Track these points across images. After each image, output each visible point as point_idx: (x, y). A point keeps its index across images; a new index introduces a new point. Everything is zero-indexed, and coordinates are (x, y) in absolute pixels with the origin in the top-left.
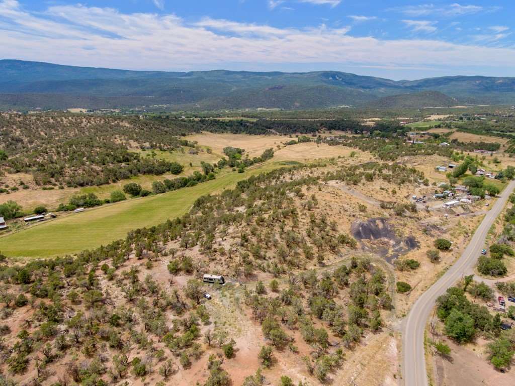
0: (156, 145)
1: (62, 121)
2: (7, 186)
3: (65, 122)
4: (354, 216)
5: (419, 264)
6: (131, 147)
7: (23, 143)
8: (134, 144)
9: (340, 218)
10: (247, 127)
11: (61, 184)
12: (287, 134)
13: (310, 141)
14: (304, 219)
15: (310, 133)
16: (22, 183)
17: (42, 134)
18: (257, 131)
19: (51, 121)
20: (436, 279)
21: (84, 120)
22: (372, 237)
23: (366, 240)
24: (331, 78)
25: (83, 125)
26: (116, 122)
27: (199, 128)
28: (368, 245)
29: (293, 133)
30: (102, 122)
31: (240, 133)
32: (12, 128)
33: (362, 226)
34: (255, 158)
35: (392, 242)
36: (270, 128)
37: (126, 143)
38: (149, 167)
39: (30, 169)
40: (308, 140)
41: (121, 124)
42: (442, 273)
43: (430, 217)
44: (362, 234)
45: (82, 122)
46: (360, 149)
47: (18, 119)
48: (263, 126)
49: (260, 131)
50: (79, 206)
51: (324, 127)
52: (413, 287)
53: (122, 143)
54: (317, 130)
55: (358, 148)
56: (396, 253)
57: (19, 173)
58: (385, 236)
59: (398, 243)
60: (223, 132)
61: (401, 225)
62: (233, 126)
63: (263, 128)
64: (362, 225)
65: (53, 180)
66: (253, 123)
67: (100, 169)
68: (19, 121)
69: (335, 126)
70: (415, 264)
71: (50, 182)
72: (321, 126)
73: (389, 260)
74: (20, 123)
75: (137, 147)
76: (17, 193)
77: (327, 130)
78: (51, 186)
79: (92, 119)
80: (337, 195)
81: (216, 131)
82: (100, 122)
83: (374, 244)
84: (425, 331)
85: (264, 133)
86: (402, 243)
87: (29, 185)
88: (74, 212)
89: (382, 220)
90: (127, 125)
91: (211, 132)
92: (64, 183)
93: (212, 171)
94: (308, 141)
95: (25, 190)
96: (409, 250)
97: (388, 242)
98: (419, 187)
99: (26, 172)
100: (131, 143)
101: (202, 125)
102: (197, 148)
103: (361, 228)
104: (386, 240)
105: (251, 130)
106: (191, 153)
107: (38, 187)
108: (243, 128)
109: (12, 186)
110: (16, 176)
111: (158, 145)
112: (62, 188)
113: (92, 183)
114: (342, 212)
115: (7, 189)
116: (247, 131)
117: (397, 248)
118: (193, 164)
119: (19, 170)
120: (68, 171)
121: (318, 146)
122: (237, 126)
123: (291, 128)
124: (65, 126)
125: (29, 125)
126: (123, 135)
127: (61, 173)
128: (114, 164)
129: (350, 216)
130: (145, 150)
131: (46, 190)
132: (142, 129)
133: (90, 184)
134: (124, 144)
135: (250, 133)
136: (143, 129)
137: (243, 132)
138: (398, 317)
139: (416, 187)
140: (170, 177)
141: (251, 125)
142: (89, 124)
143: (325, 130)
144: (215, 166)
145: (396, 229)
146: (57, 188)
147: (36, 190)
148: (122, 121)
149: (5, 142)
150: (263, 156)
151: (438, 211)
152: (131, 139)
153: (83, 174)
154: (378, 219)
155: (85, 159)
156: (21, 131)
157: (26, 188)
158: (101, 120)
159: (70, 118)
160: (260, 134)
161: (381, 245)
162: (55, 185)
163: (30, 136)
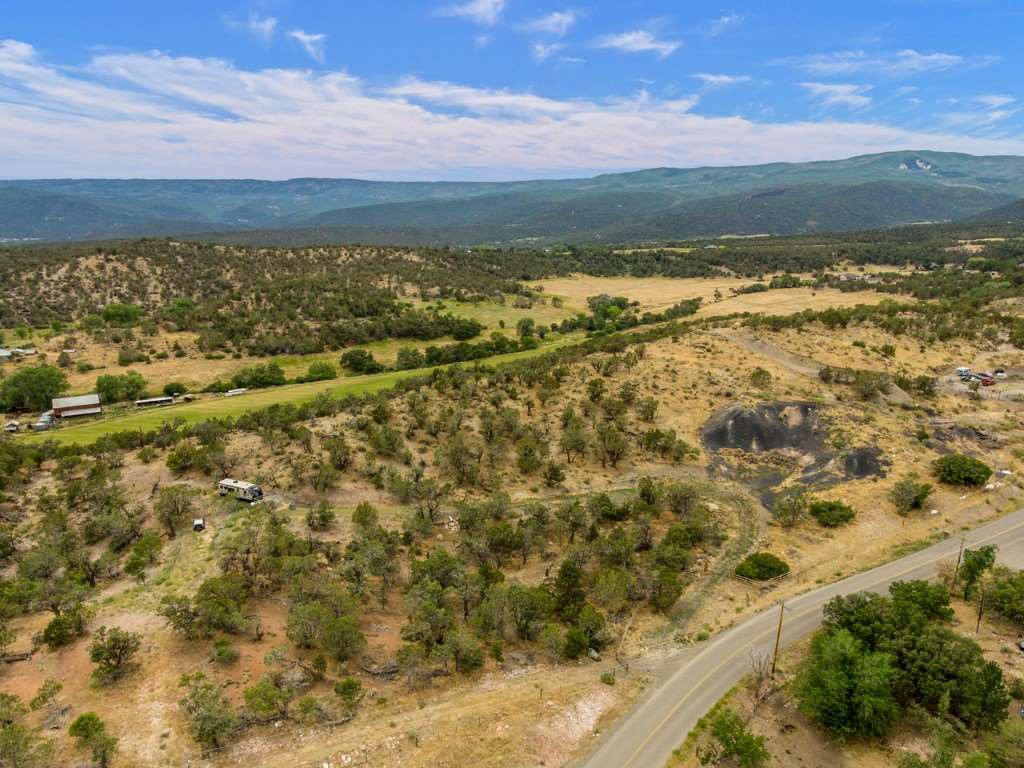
0: (451, 290)
1: (307, 254)
2: (153, 352)
3: (311, 257)
4: (728, 395)
5: (853, 516)
6: (403, 293)
7: (232, 291)
8: (410, 289)
9: (686, 398)
10: (670, 262)
11: (239, 350)
12: (754, 275)
13: (800, 285)
14: (580, 392)
15: (810, 271)
16: (177, 347)
17: (268, 276)
18: (689, 270)
19: (290, 255)
20: (887, 557)
21: (343, 253)
22: (754, 446)
23: (733, 451)
24: (903, 167)
25: (339, 261)
26: (397, 254)
27: (569, 267)
28: (735, 462)
29: (766, 273)
30: (374, 254)
31: (651, 276)
32: (224, 267)
33: (735, 418)
34: (649, 314)
35: (808, 459)
36: (718, 263)
37: (396, 288)
38: (412, 326)
39: (201, 325)
40: (796, 284)
41: (405, 257)
42: (921, 545)
43: (974, 410)
44: (729, 436)
45: (339, 256)
46: (915, 295)
47: (237, 254)
48: (704, 260)
49: (695, 269)
50: (240, 385)
51: (847, 258)
52: (794, 571)
53: (389, 288)
54: (828, 266)
55: (912, 294)
56: (802, 484)
57: (183, 333)
58: (795, 445)
59: (822, 461)
60: (615, 275)
61: (855, 419)
62: (639, 263)
63: (701, 263)
64: (737, 416)
65: (229, 344)
66: (682, 255)
67: (318, 326)
68: (237, 257)
69: (878, 257)
70: (837, 513)
71: (221, 346)
72: (839, 255)
73: (768, 501)
74: (240, 259)
75: (415, 295)
76: (164, 363)
77: (853, 264)
78: (223, 353)
79: (358, 251)
80: (709, 351)
81: (601, 273)
82: (370, 254)
83: (752, 461)
84: (735, 690)
85: (702, 275)
86: (832, 461)
87: (188, 351)
88: (227, 394)
89: (804, 409)
90: (416, 259)
91: (591, 274)
92: (246, 350)
93: (542, 336)
94: (794, 286)
95: (177, 359)
96: (845, 480)
97: (794, 459)
98: (995, 350)
99: (194, 331)
100: (406, 287)
101: (575, 262)
102: (536, 299)
103: (731, 422)
104: (793, 453)
105: (676, 268)
106: (517, 306)
107: (201, 354)
108: (659, 266)
109: (160, 352)
110: (173, 337)
111: (455, 291)
112: (238, 357)
113: (293, 351)
114: (701, 385)
115: (151, 356)
116: (667, 270)
117: (811, 474)
118: (506, 325)
119: (184, 326)
120: (261, 329)
121: (814, 294)
122: (647, 261)
123: (765, 263)
124: (309, 264)
125: (252, 264)
126: (398, 273)
127: (247, 332)
128: (348, 318)
129: (718, 394)
130: (428, 301)
131: (211, 361)
132: (441, 266)
133: (288, 351)
134: (392, 289)
135: (673, 275)
136: (445, 267)
137: (659, 273)
138: (680, 640)
139: (987, 349)
140: (444, 343)
141: (679, 259)
142: (351, 259)
143: (848, 264)
144: (554, 327)
145: (832, 428)
146: (230, 356)
147: (195, 358)
148: (408, 253)
149: (205, 290)
150: (669, 312)
151: (1015, 400)
152: (407, 281)
153: (284, 334)
154: (793, 404)
155: (299, 310)
156: (235, 272)
157: (181, 355)
158: (372, 251)
159: (321, 250)
160: (693, 275)
161: (772, 465)
162: (228, 351)
163: (245, 281)
